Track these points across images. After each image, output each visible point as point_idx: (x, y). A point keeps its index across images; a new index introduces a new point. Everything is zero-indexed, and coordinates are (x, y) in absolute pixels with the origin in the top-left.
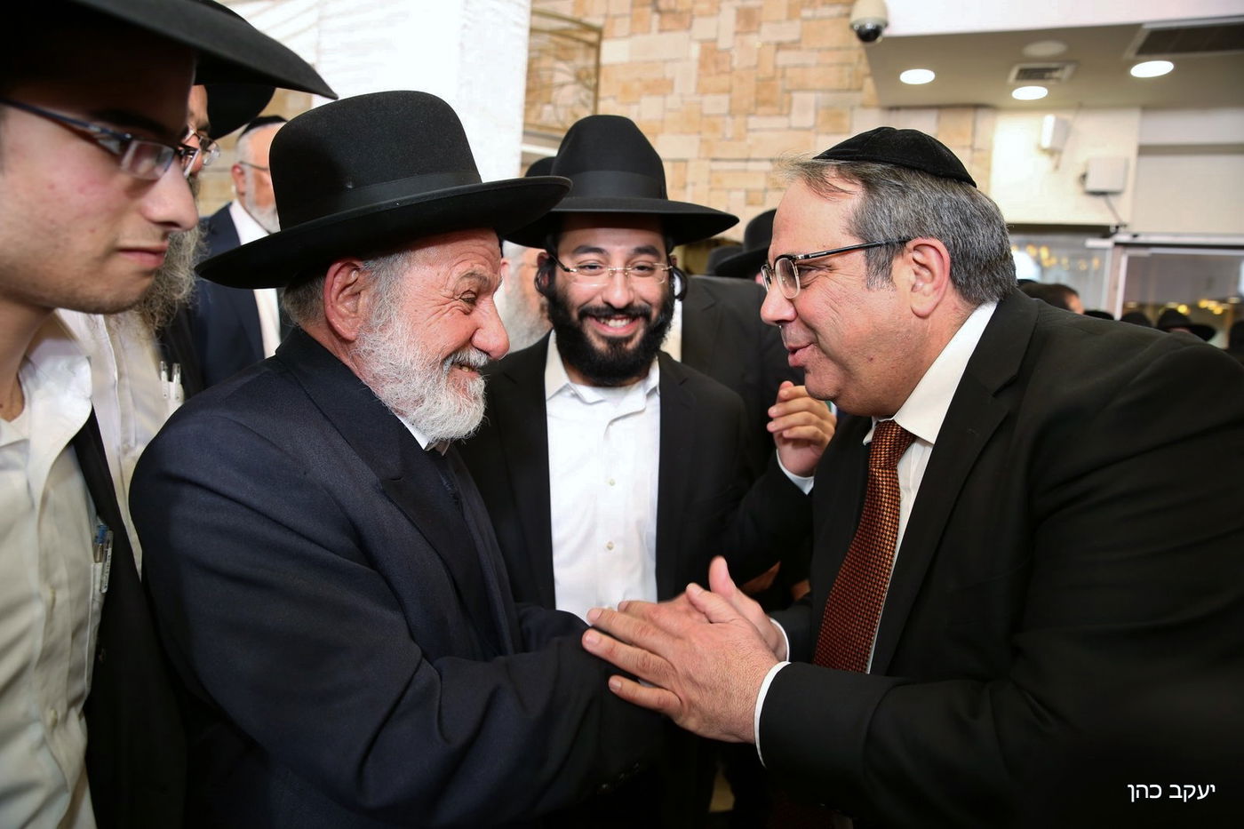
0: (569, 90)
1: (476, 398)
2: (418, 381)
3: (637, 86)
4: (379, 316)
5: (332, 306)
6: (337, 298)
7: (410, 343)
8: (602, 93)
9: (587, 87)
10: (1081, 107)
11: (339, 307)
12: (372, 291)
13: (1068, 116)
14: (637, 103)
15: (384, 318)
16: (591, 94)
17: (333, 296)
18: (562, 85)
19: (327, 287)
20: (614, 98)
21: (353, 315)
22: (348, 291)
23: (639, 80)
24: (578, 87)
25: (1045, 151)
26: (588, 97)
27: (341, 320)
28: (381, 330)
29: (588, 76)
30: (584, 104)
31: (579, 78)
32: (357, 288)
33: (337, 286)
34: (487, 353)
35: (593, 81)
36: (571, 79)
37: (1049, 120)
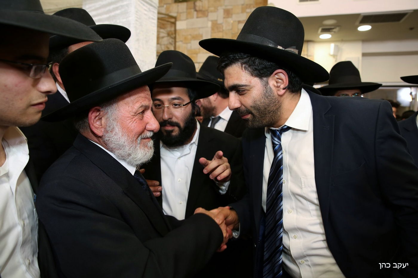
0: (165, 39)
1: (151, 148)
2: (127, 148)
3: (189, 37)
4: (109, 127)
5: (92, 125)
6: (94, 121)
7: (123, 135)
8: (177, 40)
9: (172, 38)
10: (342, 41)
11: (95, 125)
12: (106, 117)
13: (339, 44)
14: (190, 43)
15: (112, 127)
16: (173, 40)
17: (92, 121)
18: (163, 37)
19: (90, 118)
20: (182, 41)
21: (101, 127)
22: (97, 118)
23: (190, 35)
24: (169, 38)
25: (332, 55)
26: (172, 41)
27: (96, 129)
28: (111, 132)
29: (172, 34)
30: (171, 44)
31: (169, 35)
32: (100, 117)
33: (93, 118)
34: (152, 131)
35: (174, 35)
36: (166, 35)
37: (332, 45)
